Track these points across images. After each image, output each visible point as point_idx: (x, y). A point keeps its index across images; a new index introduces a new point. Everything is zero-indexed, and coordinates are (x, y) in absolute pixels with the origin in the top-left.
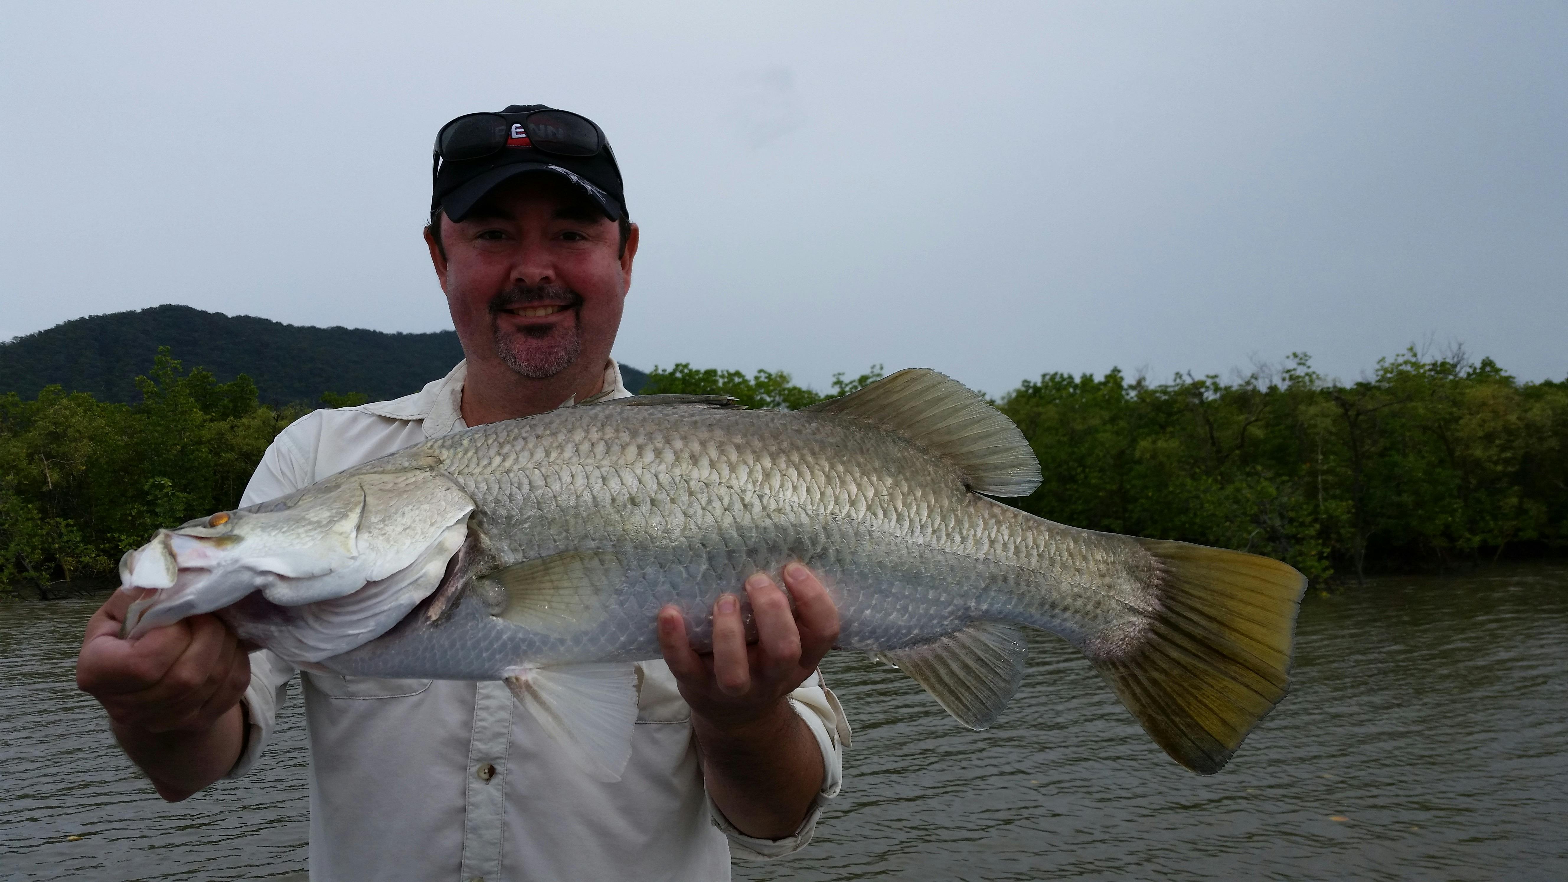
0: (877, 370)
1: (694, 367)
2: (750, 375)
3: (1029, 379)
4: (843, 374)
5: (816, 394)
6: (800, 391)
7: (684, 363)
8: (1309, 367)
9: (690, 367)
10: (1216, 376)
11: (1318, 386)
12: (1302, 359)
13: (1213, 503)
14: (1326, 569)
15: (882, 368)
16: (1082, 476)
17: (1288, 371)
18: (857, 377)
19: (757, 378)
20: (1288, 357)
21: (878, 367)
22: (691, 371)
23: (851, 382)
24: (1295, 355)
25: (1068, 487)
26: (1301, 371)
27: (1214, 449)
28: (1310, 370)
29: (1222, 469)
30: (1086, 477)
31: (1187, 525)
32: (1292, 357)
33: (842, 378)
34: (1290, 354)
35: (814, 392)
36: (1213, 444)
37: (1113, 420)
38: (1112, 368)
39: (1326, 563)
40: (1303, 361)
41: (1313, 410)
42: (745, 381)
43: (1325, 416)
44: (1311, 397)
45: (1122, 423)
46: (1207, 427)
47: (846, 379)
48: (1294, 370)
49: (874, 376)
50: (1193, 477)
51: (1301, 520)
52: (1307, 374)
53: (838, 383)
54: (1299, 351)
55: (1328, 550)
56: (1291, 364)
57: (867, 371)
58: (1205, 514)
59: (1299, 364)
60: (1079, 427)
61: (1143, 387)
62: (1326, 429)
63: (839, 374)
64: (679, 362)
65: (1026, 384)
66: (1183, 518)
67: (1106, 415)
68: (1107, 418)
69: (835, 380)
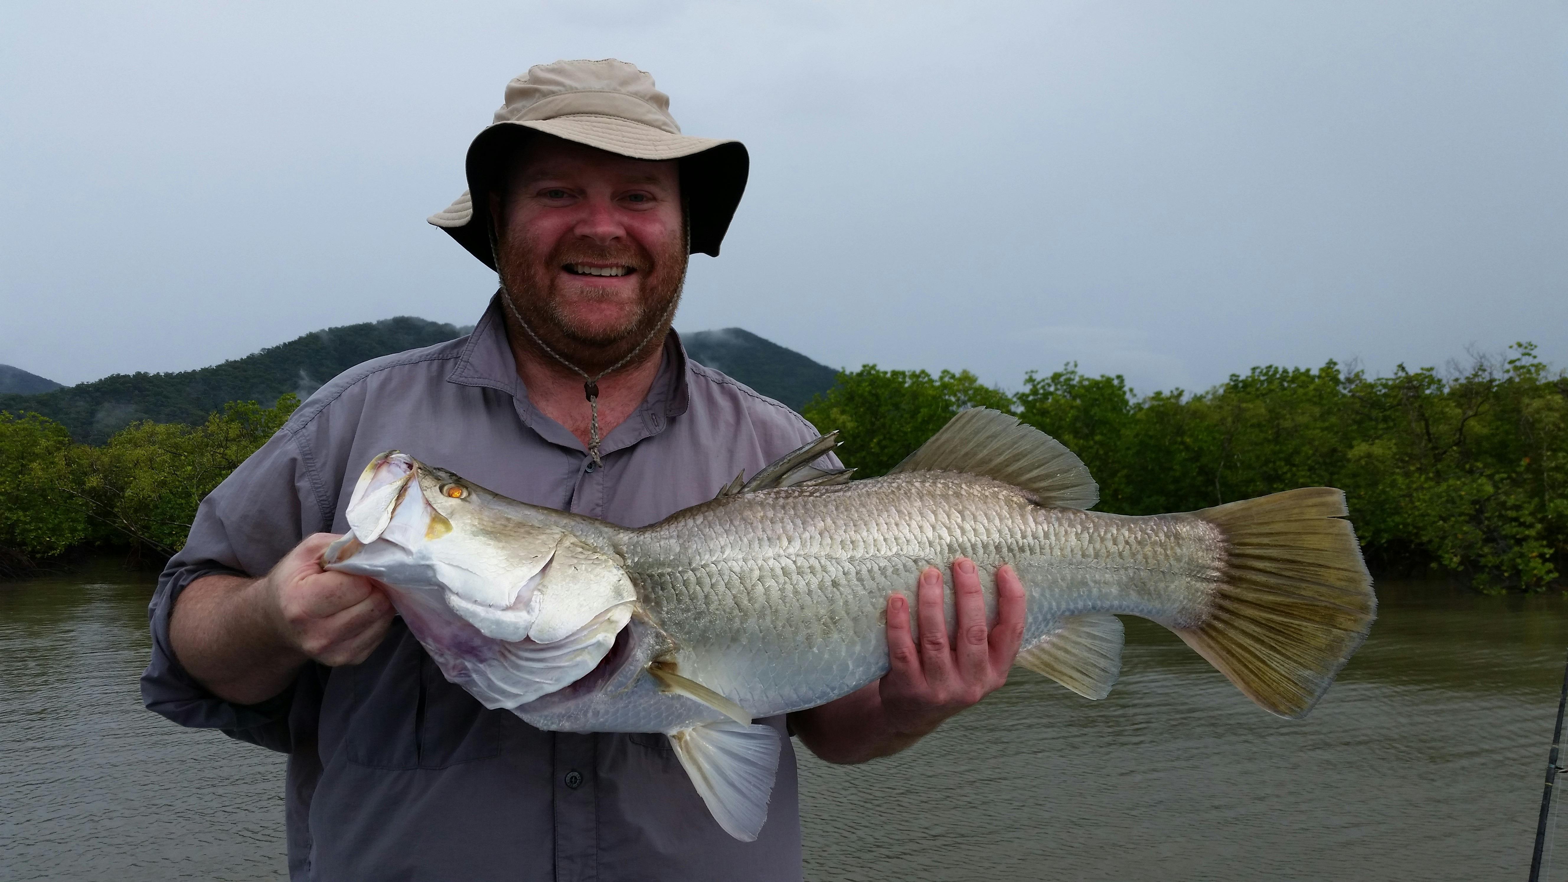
0: (1071, 368)
1: (881, 367)
2: (935, 375)
3: (1237, 373)
4: (1037, 372)
5: (1003, 394)
6: (987, 391)
7: (871, 364)
8: (1535, 357)
9: (877, 368)
10: (1431, 369)
11: (1543, 378)
12: (1527, 348)
13: (1425, 501)
14: (1549, 572)
15: (1076, 366)
16: (1289, 475)
17: (1511, 362)
18: (1050, 374)
19: (941, 378)
20: (1511, 347)
21: (1072, 364)
22: (878, 372)
23: (1043, 380)
24: (1520, 345)
25: (1275, 486)
26: (1526, 361)
27: (1430, 445)
28: (1536, 361)
29: (1439, 466)
30: (1294, 475)
31: (1401, 527)
32: (1515, 346)
33: (1035, 376)
34: (1513, 343)
35: (1001, 391)
36: (1430, 440)
37: (1323, 417)
38: (1327, 361)
39: (1550, 565)
40: (1527, 351)
41: (1537, 403)
42: (931, 381)
43: (1551, 409)
44: (1536, 391)
45: (1333, 419)
46: (1423, 423)
47: (1038, 377)
48: (1519, 360)
49: (1068, 373)
50: (1407, 475)
51: (1522, 520)
52: (1532, 365)
53: (1031, 380)
54: (1524, 341)
55: (1552, 551)
56: (1515, 354)
57: (1060, 369)
58: (1417, 513)
59: (1524, 354)
60: (1287, 424)
61: (1361, 380)
62: (1555, 424)
63: (1032, 372)
64: (865, 363)
65: (1234, 378)
66: (1397, 519)
67: (1317, 411)
68: (1318, 415)
69: (1027, 377)
